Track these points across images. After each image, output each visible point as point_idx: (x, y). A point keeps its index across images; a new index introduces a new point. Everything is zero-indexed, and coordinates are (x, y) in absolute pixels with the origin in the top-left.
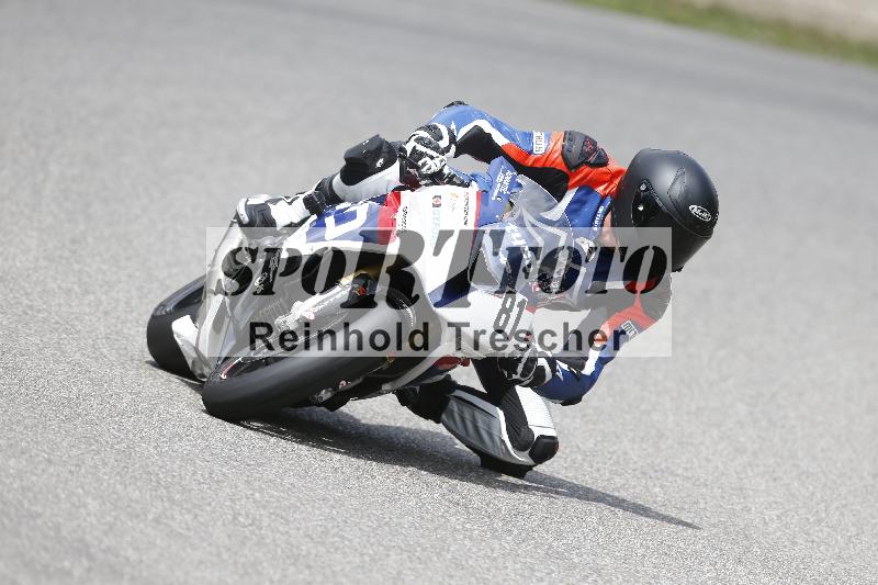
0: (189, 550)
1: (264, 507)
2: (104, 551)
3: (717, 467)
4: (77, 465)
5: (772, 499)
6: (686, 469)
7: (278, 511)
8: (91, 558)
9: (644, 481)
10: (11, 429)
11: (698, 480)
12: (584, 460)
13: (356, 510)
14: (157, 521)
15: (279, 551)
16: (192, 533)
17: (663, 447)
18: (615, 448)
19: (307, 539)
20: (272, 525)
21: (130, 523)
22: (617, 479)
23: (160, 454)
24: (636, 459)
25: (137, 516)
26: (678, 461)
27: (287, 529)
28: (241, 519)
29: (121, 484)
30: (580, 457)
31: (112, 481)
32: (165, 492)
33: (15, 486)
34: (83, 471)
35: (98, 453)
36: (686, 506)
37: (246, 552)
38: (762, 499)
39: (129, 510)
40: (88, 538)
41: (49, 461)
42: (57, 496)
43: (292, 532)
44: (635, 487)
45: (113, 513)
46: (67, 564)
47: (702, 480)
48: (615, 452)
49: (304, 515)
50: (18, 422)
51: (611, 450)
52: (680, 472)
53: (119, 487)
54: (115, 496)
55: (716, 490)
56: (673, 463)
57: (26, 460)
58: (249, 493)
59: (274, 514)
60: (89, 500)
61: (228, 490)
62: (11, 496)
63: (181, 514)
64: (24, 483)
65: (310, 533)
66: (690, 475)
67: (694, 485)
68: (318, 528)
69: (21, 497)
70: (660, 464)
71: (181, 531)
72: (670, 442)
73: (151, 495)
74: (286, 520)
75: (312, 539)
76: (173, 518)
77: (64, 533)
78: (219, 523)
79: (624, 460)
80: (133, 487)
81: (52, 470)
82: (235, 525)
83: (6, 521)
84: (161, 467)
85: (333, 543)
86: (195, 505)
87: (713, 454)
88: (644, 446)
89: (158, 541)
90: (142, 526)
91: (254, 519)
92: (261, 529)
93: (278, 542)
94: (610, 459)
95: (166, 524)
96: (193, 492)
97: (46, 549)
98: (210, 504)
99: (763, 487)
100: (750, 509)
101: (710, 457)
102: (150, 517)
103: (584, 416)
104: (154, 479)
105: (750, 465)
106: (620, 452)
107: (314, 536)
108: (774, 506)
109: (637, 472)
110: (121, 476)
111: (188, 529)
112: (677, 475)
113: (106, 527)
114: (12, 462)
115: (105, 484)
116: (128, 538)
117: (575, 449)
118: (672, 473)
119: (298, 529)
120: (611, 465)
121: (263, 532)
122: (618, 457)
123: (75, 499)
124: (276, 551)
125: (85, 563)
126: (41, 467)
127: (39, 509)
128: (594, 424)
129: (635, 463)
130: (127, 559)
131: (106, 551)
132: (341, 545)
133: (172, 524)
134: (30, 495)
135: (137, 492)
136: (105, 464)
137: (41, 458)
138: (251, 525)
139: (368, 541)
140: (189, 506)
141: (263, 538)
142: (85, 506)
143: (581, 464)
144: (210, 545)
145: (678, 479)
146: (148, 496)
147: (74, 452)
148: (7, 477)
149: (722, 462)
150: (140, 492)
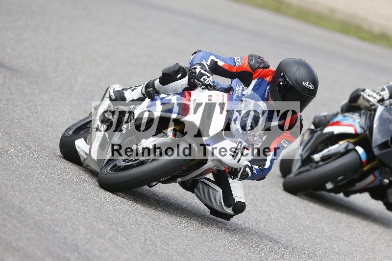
0: (123, 253)
1: (159, 238)
2: (85, 250)
3: (363, 239)
4: (77, 211)
5: (387, 255)
6: (349, 238)
7: (164, 240)
8: (79, 253)
9: (329, 241)
10: (49, 193)
11: (354, 243)
12: (304, 230)
13: (200, 243)
14: (110, 239)
15: (163, 257)
16: (125, 246)
17: (340, 227)
18: (319, 225)
19: (177, 254)
20: (162, 246)
21: (98, 239)
22: (318, 239)
23: (115, 210)
24: (327, 232)
25: (102, 236)
26: (345, 234)
27: (168, 248)
28: (148, 242)
29: (96, 222)
30: (302, 228)
31: (92, 220)
32: (115, 227)
33: (48, 218)
34: (79, 214)
35: (87, 207)
36: (348, 255)
37: (149, 257)
38: (382, 255)
39: (98, 233)
40: (79, 244)
41: (65, 208)
42: (67, 224)
43: (170, 250)
44: (325, 244)
45: (91, 234)
46: (68, 255)
47: (356, 243)
48: (318, 228)
49: (176, 243)
50: (52, 190)
51: (316, 226)
52: (346, 239)
53: (95, 223)
54: (92, 227)
55: (362, 249)
56: (344, 235)
57: (55, 207)
58: (153, 231)
59: (162, 241)
60: (81, 227)
61: (143, 229)
62: (46, 222)
63: (121, 238)
64: (53, 217)
65: (178, 251)
66: (350, 241)
67: (352, 245)
68: (182, 249)
69: (50, 223)
70: (337, 235)
71: (120, 245)
72: (343, 225)
73: (109, 228)
74: (168, 244)
75: (179, 254)
76: (117, 239)
77: (68, 241)
78: (138, 243)
79: (322, 231)
80: (101, 223)
81: (65, 212)
82: (145, 244)
83: (43, 233)
84: (115, 216)
85: (188, 256)
86: (128, 234)
87: (362, 233)
88: (331, 226)
89: (110, 248)
90: (103, 241)
91: (154, 243)
92: (156, 247)
93: (164, 254)
94: (316, 230)
95: (114, 241)
96: (127, 228)
97: (59, 247)
98: (134, 234)
99: (383, 249)
100: (376, 258)
101: (361, 234)
102: (107, 237)
103: (306, 210)
104: (111, 221)
105: (378, 239)
106: (320, 228)
107: (180, 253)
108: (387, 258)
109: (327, 237)
110: (96, 218)
111: (124, 244)
112: (345, 240)
113: (87, 240)
114: (48, 207)
115: (89, 221)
116: (96, 246)
117: (300, 225)
118: (343, 239)
119: (173, 249)
120: (316, 233)
121: (157, 249)
122: (319, 230)
123: (74, 226)
124: (162, 257)
125: (76, 255)
126: (61, 210)
127: (58, 229)
128: (310, 214)
129: (327, 233)
130: (95, 255)
131: (86, 251)
132: (192, 258)
133: (117, 241)
134: (55, 223)
135: (103, 226)
136: (89, 212)
137: (61, 207)
138: (152, 245)
139: (204, 257)
140: (125, 234)
141: (157, 251)
142: (79, 230)
143: (303, 232)
144: (133, 252)
145: (345, 242)
146: (107, 228)
147: (76, 205)
148: (45, 214)
149: (366, 237)
150: (104, 226)
